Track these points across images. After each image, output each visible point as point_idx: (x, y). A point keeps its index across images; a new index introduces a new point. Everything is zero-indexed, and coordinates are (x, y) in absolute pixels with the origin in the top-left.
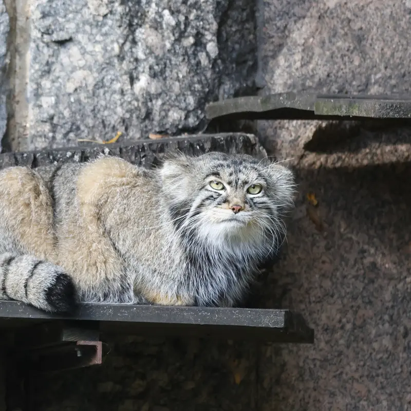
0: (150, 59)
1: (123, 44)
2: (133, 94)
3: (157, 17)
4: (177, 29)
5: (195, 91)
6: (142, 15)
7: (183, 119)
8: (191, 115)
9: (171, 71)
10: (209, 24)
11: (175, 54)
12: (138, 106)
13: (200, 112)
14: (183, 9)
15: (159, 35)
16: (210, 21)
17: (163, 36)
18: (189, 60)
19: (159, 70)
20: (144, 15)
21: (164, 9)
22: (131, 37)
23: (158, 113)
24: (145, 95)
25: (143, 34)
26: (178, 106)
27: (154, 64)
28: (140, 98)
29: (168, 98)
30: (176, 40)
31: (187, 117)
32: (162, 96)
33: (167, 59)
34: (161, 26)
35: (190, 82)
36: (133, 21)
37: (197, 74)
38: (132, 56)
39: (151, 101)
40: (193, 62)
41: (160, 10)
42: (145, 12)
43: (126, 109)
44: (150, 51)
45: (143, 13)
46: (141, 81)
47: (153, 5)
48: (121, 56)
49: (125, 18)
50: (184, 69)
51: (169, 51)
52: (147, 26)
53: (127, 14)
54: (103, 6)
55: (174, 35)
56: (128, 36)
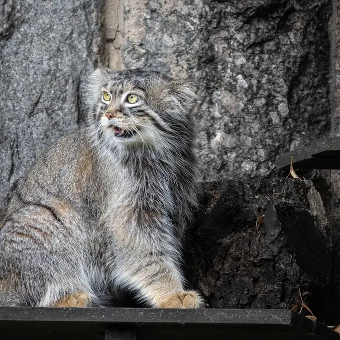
0: (225, 117)
1: (201, 105)
2: (210, 148)
3: (231, 81)
4: (250, 91)
5: (266, 145)
6: (218, 79)
7: (254, 169)
8: (263, 166)
9: (245, 128)
10: (280, 87)
11: (248, 113)
12: (214, 158)
13: (270, 163)
14: (256, 73)
15: (233, 96)
16: (281, 84)
17: (237, 97)
18: (260, 118)
19: (233, 127)
20: (221, 79)
21: (238, 74)
22: (208, 98)
23: (232, 165)
24: (220, 149)
25: (219, 96)
26: (250, 158)
27: (229, 122)
28: (216, 151)
29: (241, 151)
30: (249, 100)
31: (258, 168)
32: (236, 150)
33: (241, 118)
34: (235, 88)
35: (262, 137)
36: (210, 85)
37: (268, 130)
38: (209, 115)
39: (226, 154)
40: (265, 120)
41: (234, 75)
42: (221, 77)
43: (203, 161)
44: (225, 110)
45: (219, 78)
46: (217, 136)
47: (229, 71)
48: (199, 114)
49: (202, 82)
50: (256, 126)
51: (243, 110)
52: (223, 88)
53: (204, 78)
54: (183, 72)
55: (246, 96)
56: (205, 97)
